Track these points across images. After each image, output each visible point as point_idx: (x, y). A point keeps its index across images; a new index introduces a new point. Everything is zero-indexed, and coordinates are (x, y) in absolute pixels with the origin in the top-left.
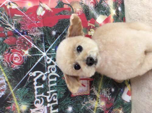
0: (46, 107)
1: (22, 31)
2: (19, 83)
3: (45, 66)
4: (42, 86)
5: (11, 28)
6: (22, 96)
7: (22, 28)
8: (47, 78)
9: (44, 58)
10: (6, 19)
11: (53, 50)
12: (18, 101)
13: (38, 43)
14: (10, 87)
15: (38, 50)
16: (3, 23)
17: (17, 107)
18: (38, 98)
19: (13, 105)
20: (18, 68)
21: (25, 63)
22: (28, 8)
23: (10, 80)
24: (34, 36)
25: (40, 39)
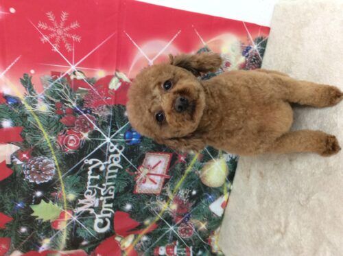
0: (98, 199)
1: (84, 109)
2: (70, 170)
3: (107, 154)
4: (98, 177)
5: (71, 104)
6: (71, 184)
7: (86, 106)
8: (106, 169)
9: (106, 144)
10: (67, 93)
11: (122, 135)
12: (66, 188)
13: (103, 125)
14: (59, 173)
15: (101, 134)
16: (63, 98)
17: (64, 195)
18: (90, 189)
19: (60, 192)
20: (72, 152)
21: (81, 147)
22: (97, 79)
23: (60, 165)
24: (100, 116)
25: (106, 121)
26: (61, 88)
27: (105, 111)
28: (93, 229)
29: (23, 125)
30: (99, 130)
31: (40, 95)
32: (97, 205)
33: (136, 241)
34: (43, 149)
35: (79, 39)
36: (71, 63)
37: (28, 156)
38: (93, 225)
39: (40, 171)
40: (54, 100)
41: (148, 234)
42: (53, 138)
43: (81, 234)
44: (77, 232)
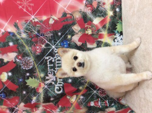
0: (55, 77)
1: (40, 34)
2: (40, 62)
3: (54, 54)
4: (52, 65)
5: (35, 33)
6: (41, 69)
7: (41, 32)
8: (55, 61)
9: (53, 49)
10: (32, 28)
11: (59, 44)
12: (39, 71)
13: (50, 41)
14: (35, 64)
15: (50, 45)
16: (31, 30)
17: (39, 74)
18: (50, 71)
19: (37, 73)
20: (39, 54)
21: (42, 52)
22: (44, 20)
23: (35, 60)
24: (48, 36)
25: (51, 38)
26: (30, 26)
27: (49, 34)
28: (54, 92)
29: (17, 44)
30: (49, 43)
31: (22, 30)
32: (55, 80)
33: (77, 99)
34: (27, 54)
35: (33, 5)
36: (32, 15)
37: (21, 57)
38: (55, 90)
39: (27, 64)
40: (28, 31)
41: (83, 95)
42: (30, 48)
43: (50, 95)
44: (48, 94)
